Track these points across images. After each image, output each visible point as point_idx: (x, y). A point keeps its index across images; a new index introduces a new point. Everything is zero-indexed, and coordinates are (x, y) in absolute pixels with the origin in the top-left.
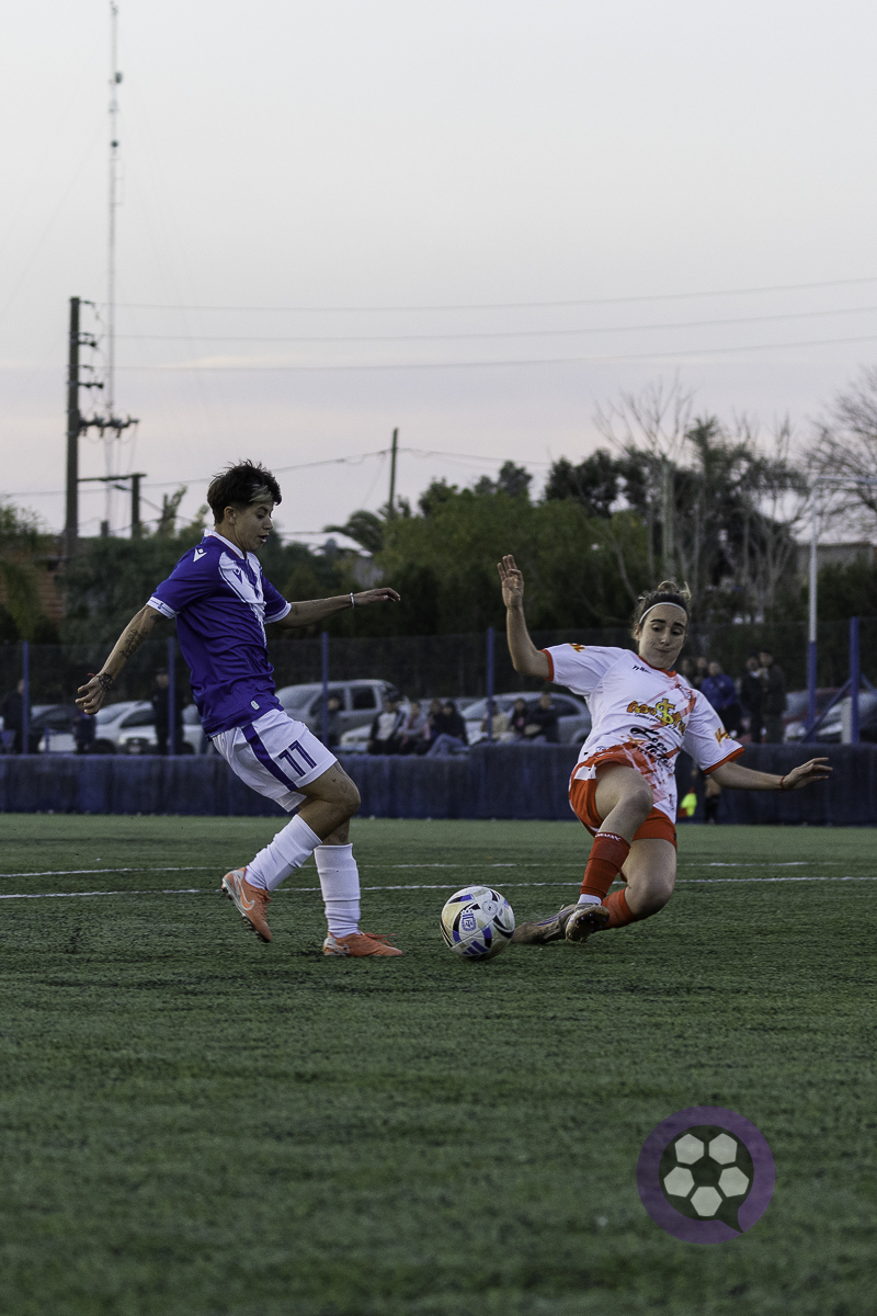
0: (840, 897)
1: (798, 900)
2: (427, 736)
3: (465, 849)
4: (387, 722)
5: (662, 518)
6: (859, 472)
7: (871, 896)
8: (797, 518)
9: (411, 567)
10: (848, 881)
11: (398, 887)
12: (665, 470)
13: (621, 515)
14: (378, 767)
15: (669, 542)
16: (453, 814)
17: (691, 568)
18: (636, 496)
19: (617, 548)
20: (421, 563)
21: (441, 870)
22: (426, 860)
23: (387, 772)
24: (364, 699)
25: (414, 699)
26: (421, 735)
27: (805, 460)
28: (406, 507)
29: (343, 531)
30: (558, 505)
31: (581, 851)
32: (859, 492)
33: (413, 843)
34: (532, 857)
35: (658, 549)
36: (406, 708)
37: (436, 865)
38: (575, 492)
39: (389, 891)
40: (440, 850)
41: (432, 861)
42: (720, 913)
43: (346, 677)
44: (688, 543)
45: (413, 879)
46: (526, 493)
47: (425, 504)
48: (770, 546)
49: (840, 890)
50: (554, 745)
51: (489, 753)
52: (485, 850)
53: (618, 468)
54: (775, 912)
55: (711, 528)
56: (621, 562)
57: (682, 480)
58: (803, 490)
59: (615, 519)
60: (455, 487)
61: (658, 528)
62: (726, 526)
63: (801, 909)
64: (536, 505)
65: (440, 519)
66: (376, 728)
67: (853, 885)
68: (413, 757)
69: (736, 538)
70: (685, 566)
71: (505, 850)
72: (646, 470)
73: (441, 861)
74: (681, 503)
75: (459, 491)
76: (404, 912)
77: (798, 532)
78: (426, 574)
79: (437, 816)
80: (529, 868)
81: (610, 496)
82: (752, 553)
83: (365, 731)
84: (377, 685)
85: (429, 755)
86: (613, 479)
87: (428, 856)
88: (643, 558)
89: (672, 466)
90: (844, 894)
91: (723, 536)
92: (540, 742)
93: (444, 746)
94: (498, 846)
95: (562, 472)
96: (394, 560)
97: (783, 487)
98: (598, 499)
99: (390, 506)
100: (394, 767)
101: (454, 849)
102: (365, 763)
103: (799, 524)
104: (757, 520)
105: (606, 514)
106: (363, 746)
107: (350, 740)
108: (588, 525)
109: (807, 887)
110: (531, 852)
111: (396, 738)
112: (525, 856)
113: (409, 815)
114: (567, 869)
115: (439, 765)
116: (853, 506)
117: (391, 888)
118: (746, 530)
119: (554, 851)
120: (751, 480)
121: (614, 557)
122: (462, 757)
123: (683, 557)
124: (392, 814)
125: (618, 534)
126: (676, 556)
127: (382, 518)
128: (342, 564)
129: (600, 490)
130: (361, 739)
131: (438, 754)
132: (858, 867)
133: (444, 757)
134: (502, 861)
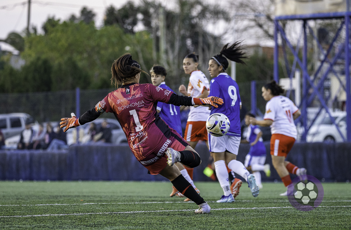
0: (252, 217)
1: (232, 219)
2: (47, 141)
3: (69, 196)
4: (27, 135)
5: (160, 33)
6: (254, 11)
7: (267, 217)
8: (225, 33)
9: (38, 59)
10: (255, 209)
11: (39, 215)
12: (161, 11)
13: (141, 33)
14: (24, 156)
15: (163, 45)
16: (60, 178)
17: (174, 58)
18: (147, 23)
19: (138, 49)
20: (44, 57)
21: (59, 206)
22: (51, 202)
23: (28, 158)
24: (16, 123)
25: (41, 123)
26: (44, 140)
27: (228, 5)
28: (35, 29)
29: (6, 41)
30: (109, 28)
31: (124, 196)
32: (255, 20)
33: (43, 193)
34: (102, 199)
35: (158, 49)
36: (36, 127)
37: (56, 204)
38: (117, 21)
39: (34, 217)
40: (56, 197)
41: (54, 202)
42: (195, 226)
43: (8, 112)
44: (172, 46)
45: (46, 211)
46: (93, 23)
47: (45, 28)
48: (212, 47)
49: (252, 214)
50: (108, 145)
51: (78, 149)
52: (78, 196)
53: (138, 10)
54: (221, 225)
55: (183, 39)
56: (140, 55)
57: (169, 16)
58: (227, 19)
59: (137, 35)
60: (59, 20)
61: (158, 39)
62: (191, 37)
63: (234, 223)
64: (98, 29)
65: (52, 35)
66: (22, 138)
67: (258, 211)
68: (41, 151)
69: (195, 43)
70: (171, 57)
71: (88, 196)
72: (152, 10)
73: (58, 202)
74: (169, 27)
75: (61, 22)
76: (43, 228)
77: (225, 39)
78: (46, 62)
79: (53, 180)
80: (101, 205)
81: (134, 23)
82: (203, 50)
83: (17, 139)
84: (22, 116)
85: (49, 150)
86: (135, 15)
87: (51, 200)
88: (151, 54)
89: (164, 8)
90: (254, 216)
91: (189, 42)
92: (102, 143)
93: (55, 146)
94: (85, 194)
95: (111, 12)
96: (30, 56)
97: (218, 18)
98: (129, 24)
99: (28, 29)
100: (32, 156)
101: (64, 196)
102: (17, 155)
103: (226, 36)
104: (205, 34)
105: (132, 32)
106: (15, 146)
107: (10, 143)
108: (124, 38)
109: (235, 213)
110: (101, 197)
111: (32, 142)
112: (98, 199)
113: (39, 179)
114: (119, 205)
115: (53, 155)
116: (252, 27)
117: (35, 216)
118: (201, 39)
119: (111, 196)
120: (202, 14)
121: (137, 53)
122: (64, 151)
123: (170, 52)
124: (30, 178)
125: (139, 42)
126: (166, 52)
127: (24, 35)
128: (5, 58)
129: (129, 21)
130: (15, 143)
131: (53, 149)
132: (259, 202)
133: (56, 151)
134: (87, 202)
